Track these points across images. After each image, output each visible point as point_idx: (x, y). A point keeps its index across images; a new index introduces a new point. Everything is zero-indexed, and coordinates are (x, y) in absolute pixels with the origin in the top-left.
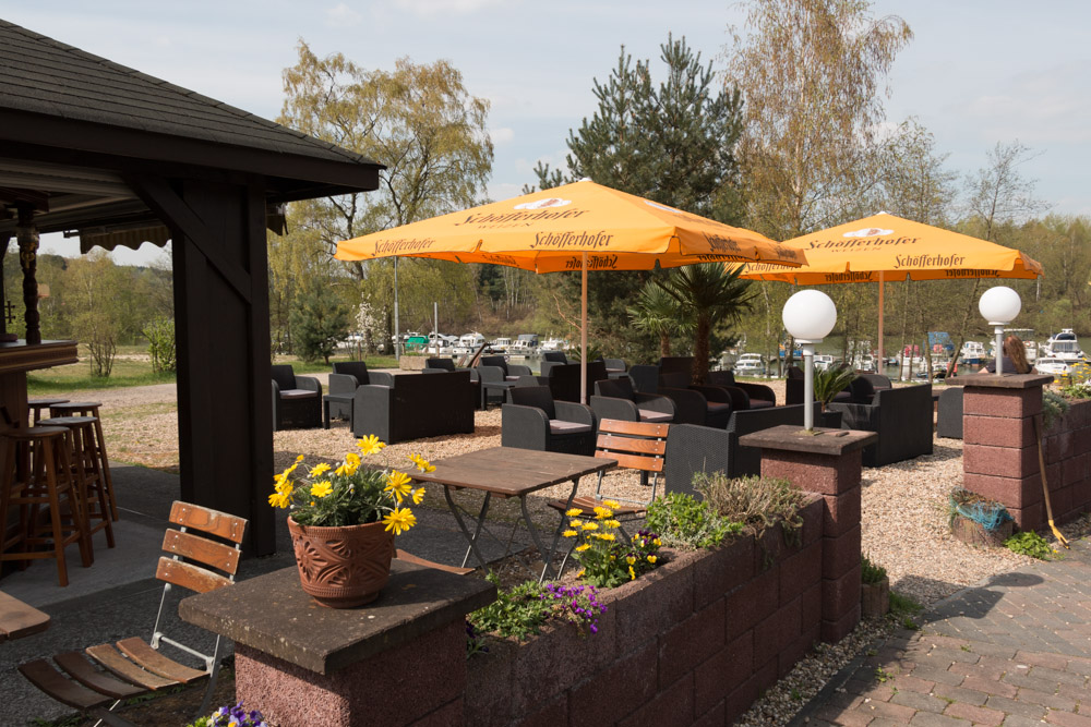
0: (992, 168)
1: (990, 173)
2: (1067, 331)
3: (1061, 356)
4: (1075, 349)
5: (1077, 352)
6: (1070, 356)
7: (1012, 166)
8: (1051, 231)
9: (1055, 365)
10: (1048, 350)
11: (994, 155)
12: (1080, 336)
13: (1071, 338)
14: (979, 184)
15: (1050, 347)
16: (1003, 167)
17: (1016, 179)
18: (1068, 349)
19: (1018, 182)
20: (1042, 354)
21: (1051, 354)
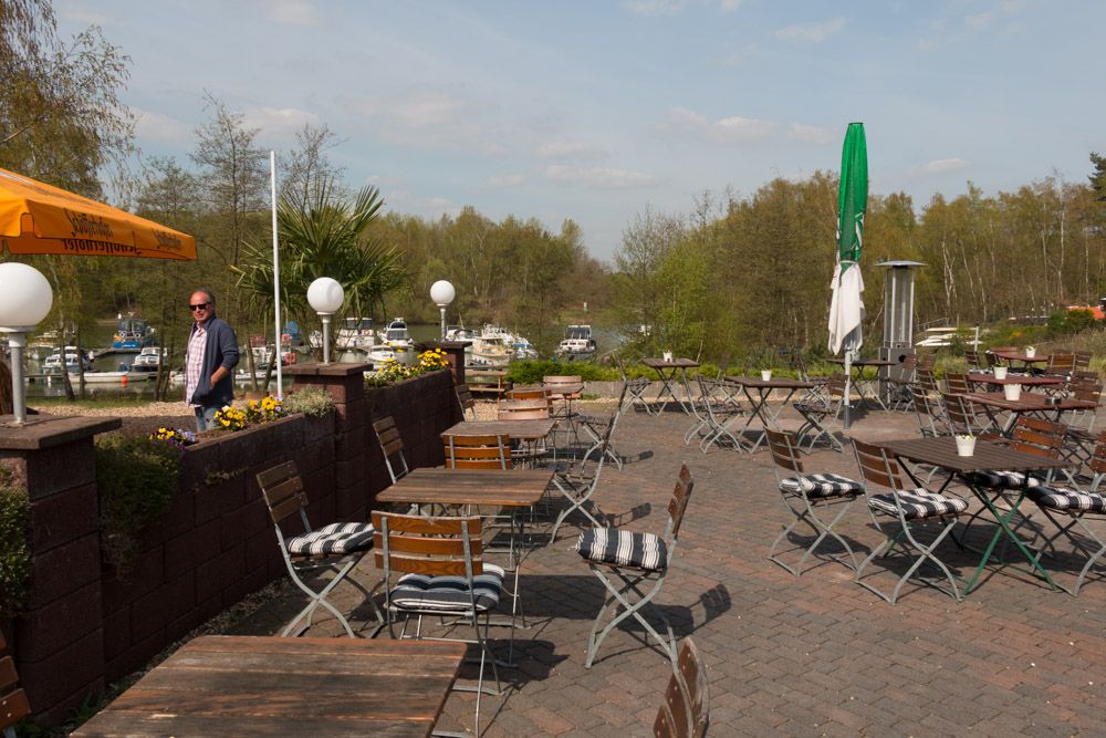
0: (303, 151)
1: (301, 155)
2: (399, 320)
3: (395, 343)
4: (406, 336)
5: (407, 340)
6: (402, 343)
7: (322, 151)
8: (391, 228)
9: (383, 353)
10: (384, 336)
11: (303, 137)
12: (408, 324)
13: (402, 326)
14: (290, 166)
15: (385, 335)
16: (313, 151)
17: (326, 165)
18: (400, 336)
19: (328, 168)
20: (378, 341)
21: (386, 341)
